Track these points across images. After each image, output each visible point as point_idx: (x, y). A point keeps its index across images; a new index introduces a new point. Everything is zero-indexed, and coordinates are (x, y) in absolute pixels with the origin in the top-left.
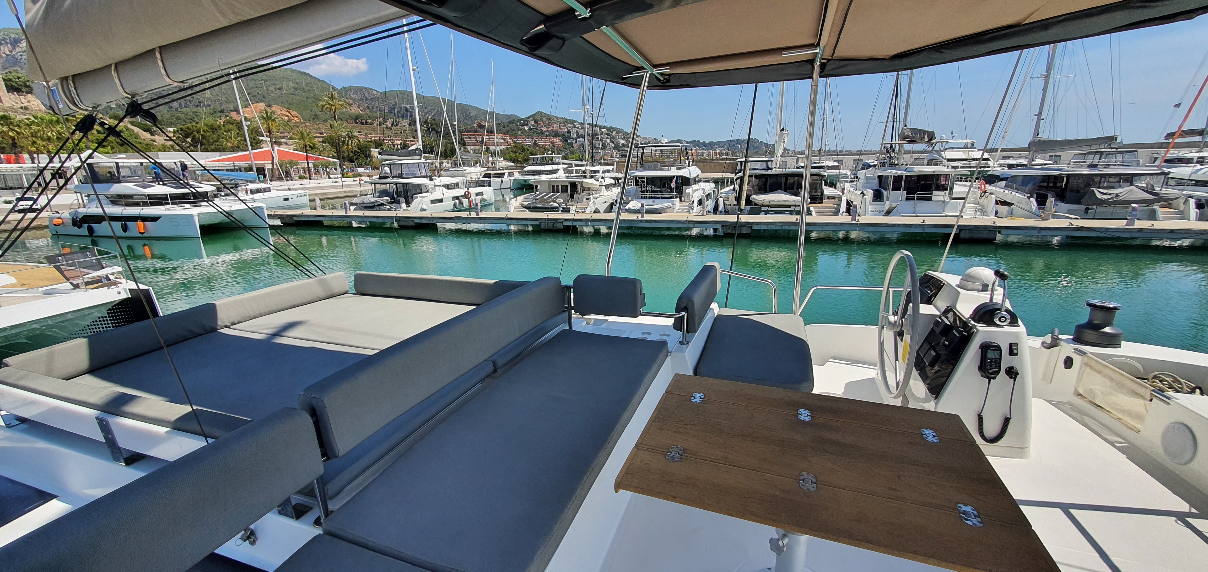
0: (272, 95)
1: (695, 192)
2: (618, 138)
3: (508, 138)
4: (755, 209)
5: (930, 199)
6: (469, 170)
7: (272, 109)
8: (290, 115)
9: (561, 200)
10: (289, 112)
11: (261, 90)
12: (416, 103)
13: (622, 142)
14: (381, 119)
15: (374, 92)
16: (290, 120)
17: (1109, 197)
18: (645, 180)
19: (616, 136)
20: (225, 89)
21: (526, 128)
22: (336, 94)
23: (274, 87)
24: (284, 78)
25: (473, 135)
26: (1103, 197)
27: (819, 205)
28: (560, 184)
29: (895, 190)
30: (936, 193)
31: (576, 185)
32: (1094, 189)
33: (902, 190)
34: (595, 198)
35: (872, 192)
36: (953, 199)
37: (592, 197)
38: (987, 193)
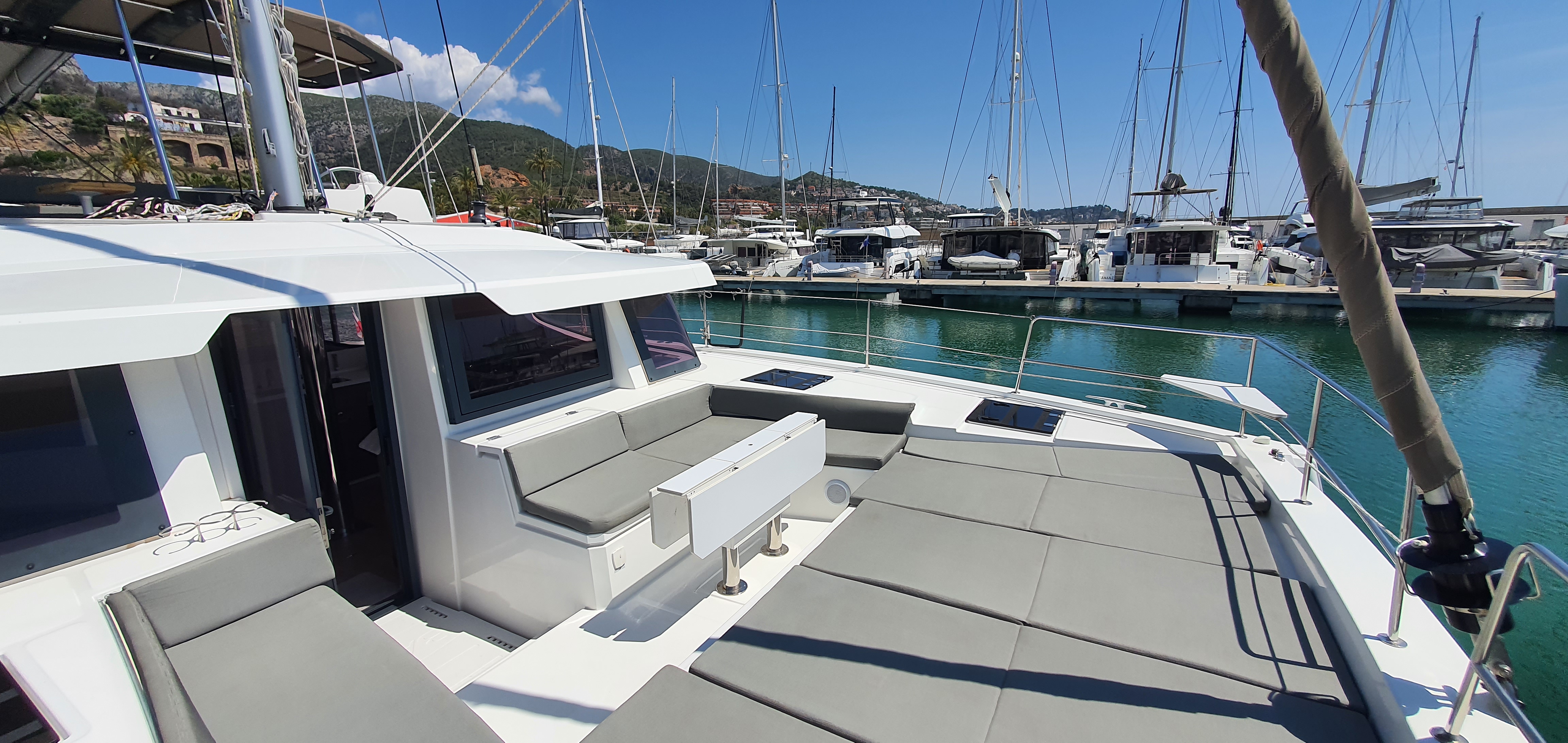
0: (502, 156)
1: (897, 256)
2: (911, 206)
3: (767, 205)
4: (956, 272)
5: (1188, 263)
6: (687, 237)
7: (499, 172)
8: (517, 179)
9: (736, 263)
10: (517, 176)
11: (490, 151)
12: (597, 156)
13: (916, 210)
14: (618, 183)
15: (616, 151)
16: (517, 185)
17: (1407, 258)
18: (840, 241)
19: (909, 203)
20: (452, 151)
21: (793, 193)
22: (546, 151)
23: (504, 147)
24: (515, 136)
25: (725, 202)
26: (1400, 258)
27: (1038, 271)
28: (746, 246)
29: (1139, 251)
30: (1194, 255)
31: (764, 248)
32: (1392, 248)
33: (1144, 252)
34: (777, 262)
35: (1112, 254)
36: (1218, 263)
37: (775, 260)
38: (1262, 255)
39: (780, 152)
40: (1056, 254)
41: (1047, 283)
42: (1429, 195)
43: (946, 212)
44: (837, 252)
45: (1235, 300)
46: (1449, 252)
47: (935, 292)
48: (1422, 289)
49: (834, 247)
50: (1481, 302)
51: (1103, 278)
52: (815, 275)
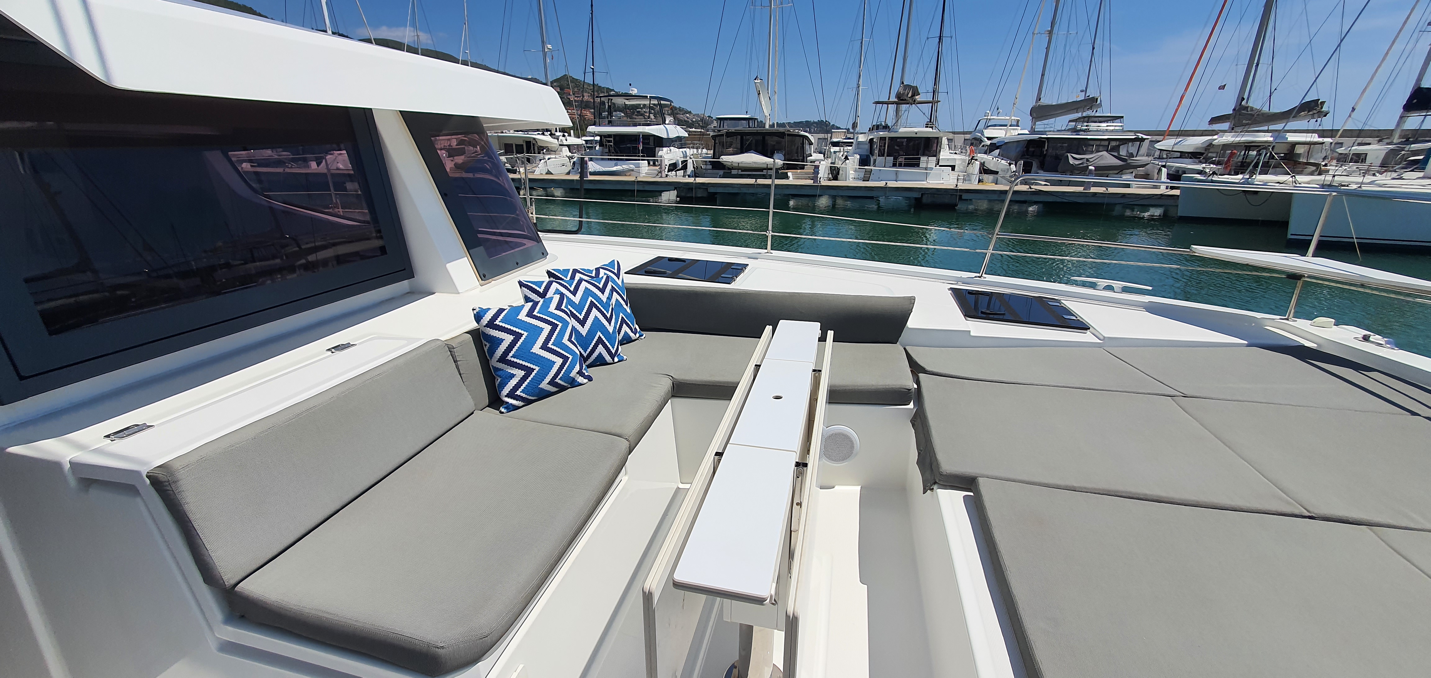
1: (668, 155)
4: (728, 171)
5: (918, 165)
17: (1080, 162)
18: (612, 139)
26: (1074, 162)
27: (799, 171)
28: (514, 142)
29: (881, 154)
30: (923, 159)
31: (534, 144)
32: (1069, 154)
33: (886, 155)
34: (549, 159)
35: (858, 157)
36: (940, 166)
37: (547, 157)
38: (974, 159)
39: (543, 42)
40: (812, 156)
41: (810, 182)
42: (1093, 111)
43: (695, 121)
44: (609, 150)
45: (961, 196)
46: (1107, 159)
47: (711, 190)
48: (1091, 188)
49: (606, 145)
50: (1130, 198)
51: (852, 178)
52: (592, 174)
